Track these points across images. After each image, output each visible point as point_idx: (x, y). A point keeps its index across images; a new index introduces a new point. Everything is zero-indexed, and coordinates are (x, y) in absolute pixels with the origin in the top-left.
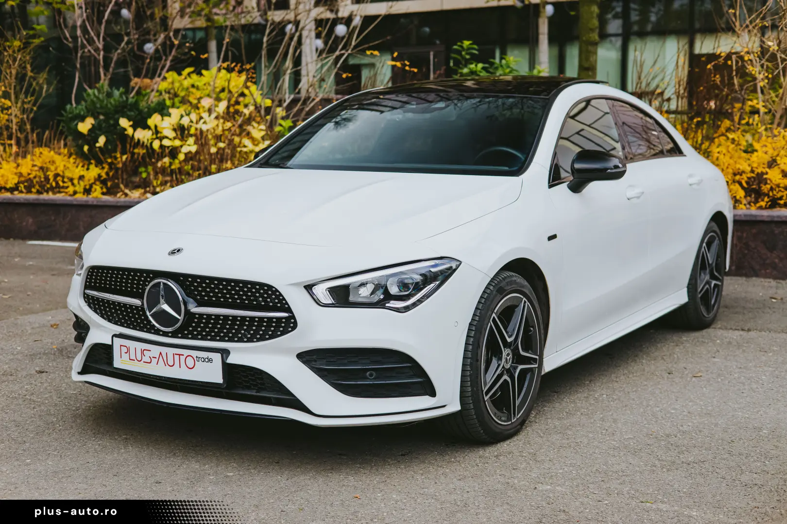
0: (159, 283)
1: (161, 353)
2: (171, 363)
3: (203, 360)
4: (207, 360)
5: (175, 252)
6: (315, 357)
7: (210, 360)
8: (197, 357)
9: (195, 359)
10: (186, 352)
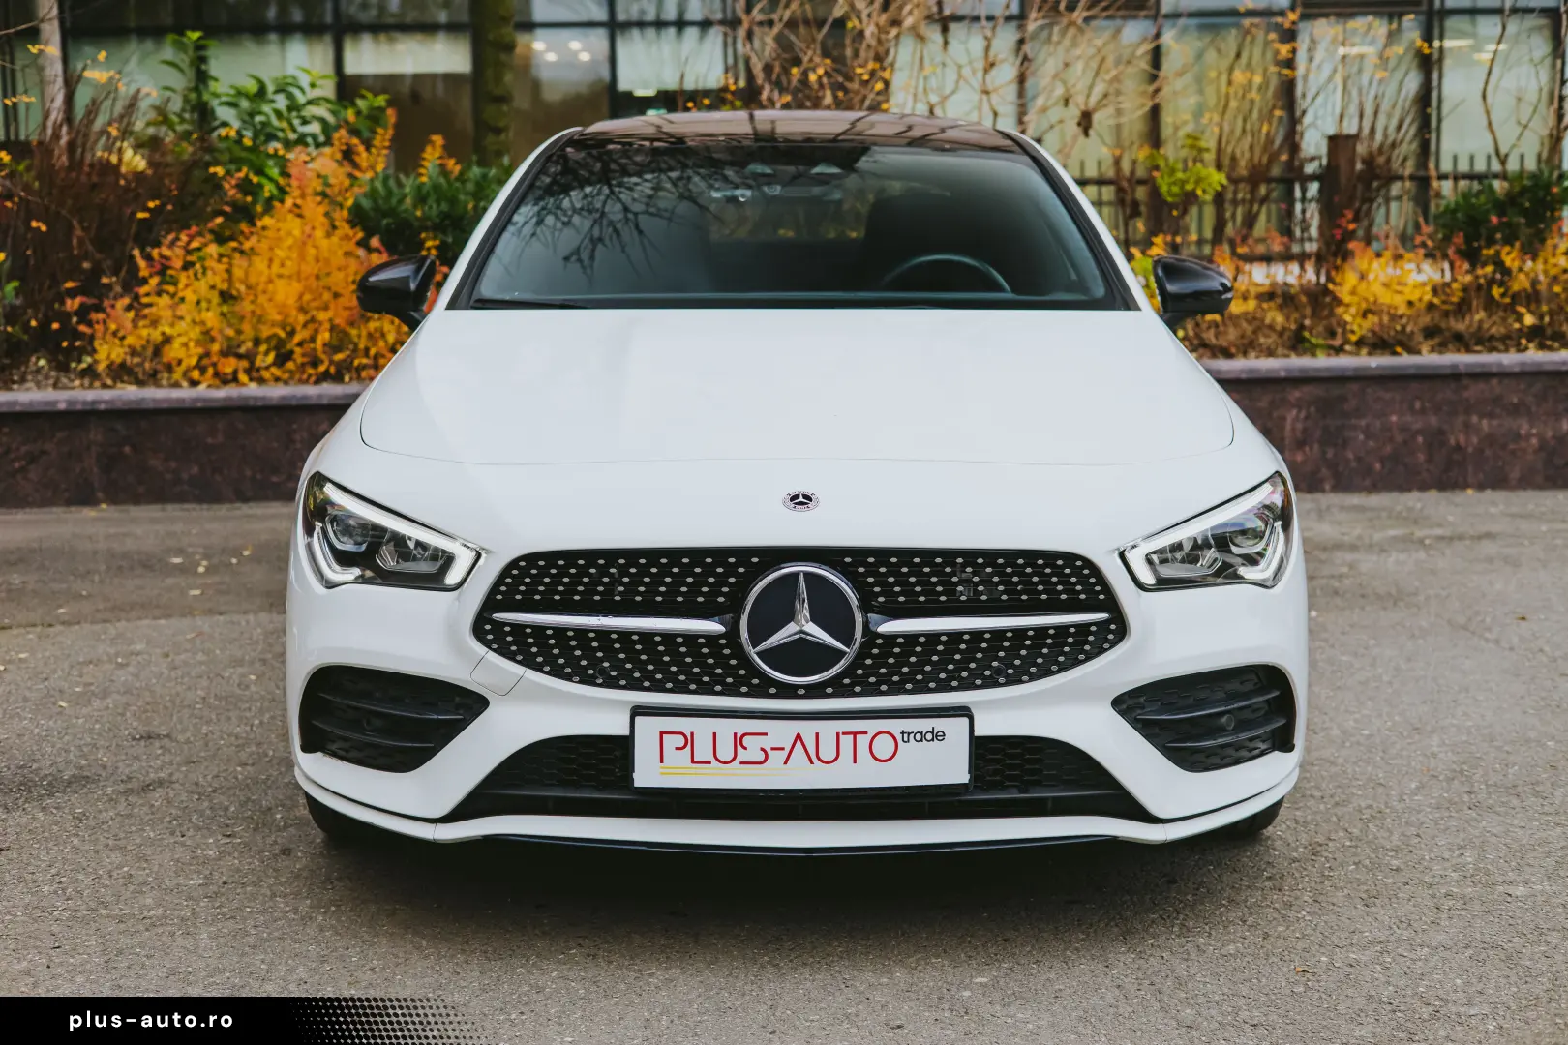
0: (796, 575)
1: (798, 737)
2: (828, 753)
3: (918, 737)
4: (929, 736)
5: (801, 500)
6: (1142, 699)
7: (938, 736)
8: (903, 733)
9: (899, 737)
10: (872, 726)
